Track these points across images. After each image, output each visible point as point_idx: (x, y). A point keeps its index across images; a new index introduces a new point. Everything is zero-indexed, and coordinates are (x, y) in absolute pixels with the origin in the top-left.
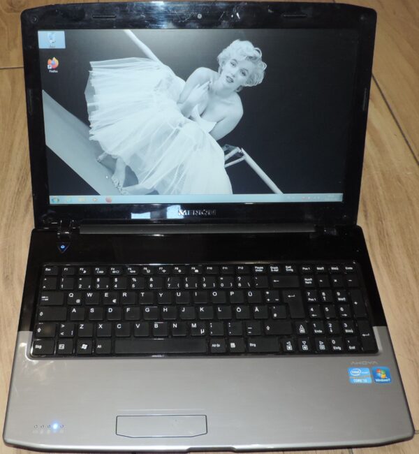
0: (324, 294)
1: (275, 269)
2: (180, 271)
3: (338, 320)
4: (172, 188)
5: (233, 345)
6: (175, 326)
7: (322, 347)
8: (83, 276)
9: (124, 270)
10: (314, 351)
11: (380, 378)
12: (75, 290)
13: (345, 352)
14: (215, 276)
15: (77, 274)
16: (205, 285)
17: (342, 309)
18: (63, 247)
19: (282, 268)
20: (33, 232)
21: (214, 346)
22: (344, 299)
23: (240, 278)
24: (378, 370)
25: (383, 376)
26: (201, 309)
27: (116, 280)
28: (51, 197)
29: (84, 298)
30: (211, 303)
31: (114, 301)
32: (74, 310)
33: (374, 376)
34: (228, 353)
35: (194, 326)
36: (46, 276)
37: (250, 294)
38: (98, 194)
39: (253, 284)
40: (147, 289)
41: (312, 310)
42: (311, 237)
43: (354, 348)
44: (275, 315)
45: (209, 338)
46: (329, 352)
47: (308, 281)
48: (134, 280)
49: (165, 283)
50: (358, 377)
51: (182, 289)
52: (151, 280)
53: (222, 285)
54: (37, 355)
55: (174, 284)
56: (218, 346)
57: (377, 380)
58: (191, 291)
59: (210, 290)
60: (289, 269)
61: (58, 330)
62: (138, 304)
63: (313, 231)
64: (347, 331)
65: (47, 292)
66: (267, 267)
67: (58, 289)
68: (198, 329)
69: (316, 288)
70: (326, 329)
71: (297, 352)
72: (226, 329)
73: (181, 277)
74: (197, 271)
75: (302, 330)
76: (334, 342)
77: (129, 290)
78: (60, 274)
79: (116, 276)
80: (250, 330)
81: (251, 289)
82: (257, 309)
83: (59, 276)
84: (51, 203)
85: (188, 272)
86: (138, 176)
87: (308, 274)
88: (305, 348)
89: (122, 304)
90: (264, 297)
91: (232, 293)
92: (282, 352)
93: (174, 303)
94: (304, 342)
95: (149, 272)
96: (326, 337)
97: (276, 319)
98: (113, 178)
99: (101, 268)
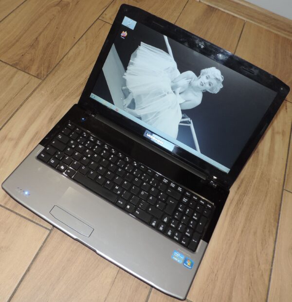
0: (188, 210)
1: (173, 185)
2: (128, 160)
3: (187, 226)
4: (149, 120)
5: (128, 207)
6: (108, 182)
7: (169, 233)
8: (83, 136)
9: (103, 145)
10: (164, 233)
11: (187, 264)
12: (75, 140)
13: (179, 242)
14: (143, 172)
15: (81, 134)
16: (135, 173)
17: (192, 222)
18: (83, 119)
19: (177, 187)
20: (75, 105)
21: (119, 202)
22: (196, 218)
23: (153, 179)
24: (189, 260)
25: (189, 264)
26: (125, 182)
27: (96, 147)
28: (92, 94)
29: (77, 146)
30: (132, 182)
31: (89, 156)
32: (69, 149)
33: (185, 261)
34: (123, 208)
35: (117, 188)
36: (67, 128)
37: (153, 189)
38: (114, 104)
39: (157, 186)
40: (107, 159)
41: (177, 214)
42: (201, 181)
43: (184, 243)
44: (158, 206)
45: (119, 197)
46: (171, 237)
47: (185, 200)
48: (104, 152)
49: (117, 161)
50: (176, 257)
51: (123, 169)
52: (112, 156)
53: (143, 178)
54: (39, 158)
55: (121, 164)
56: (121, 203)
57: (185, 264)
58: (127, 172)
59: (135, 176)
60: (180, 189)
61: (56, 153)
62: (99, 163)
63: (205, 179)
64: (187, 233)
65: (62, 134)
66: (169, 182)
67: (68, 136)
68: (117, 190)
69: (186, 206)
70: (177, 226)
71: (156, 228)
72: (130, 198)
73: (127, 163)
74: (136, 165)
75: (165, 220)
76: (177, 234)
77: (99, 154)
78: (74, 130)
79: (98, 145)
80: (141, 205)
81: (155, 187)
82: (151, 198)
83: (73, 131)
84: (91, 96)
85: (131, 163)
86: (136, 106)
87: (187, 197)
88: (161, 229)
89: (91, 159)
90: (159, 194)
91: (145, 184)
92: (149, 224)
93: (115, 172)
94: (162, 226)
95: (114, 152)
96: (175, 230)
97: (157, 208)
98: (124, 100)
99: (93, 138)
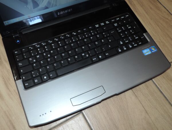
0: (123, 28)
1: (103, 24)
2: (69, 36)
3: (132, 35)
4: (53, 4)
5: (100, 57)
6: (76, 57)
7: (131, 47)
8: (32, 50)
9: (47, 42)
10: (128, 49)
11: (153, 50)
12: (31, 57)
13: (139, 45)
14: (82, 33)
15: (29, 50)
16: (80, 38)
17: (131, 31)
18: (18, 41)
19: (105, 23)
20: (3, 39)
21: (94, 59)
22: (130, 27)
23: (92, 31)
24: (151, 48)
25: (154, 49)
26: (83, 47)
27: (46, 47)
28: (4, 22)
29: (36, 59)
30: (85, 44)
31: (49, 56)
32: (34, 65)
33: (151, 50)
34: (99, 60)
35: (83, 54)
36: (17, 55)
37: (98, 36)
38: (24, 15)
39: (97, 32)
40: (60, 47)
41: (121, 34)
42: (110, 9)
43: (141, 43)
44: (110, 41)
45: (91, 57)
46: (133, 47)
47: (116, 25)
48: (53, 45)
49: (65, 42)
50: (147, 53)
51: (73, 42)
52: (59, 43)
53: (87, 36)
54: (26, 88)
55: (69, 41)
56: (95, 59)
57: (153, 51)
58: (76, 41)
59: (83, 39)
60: (107, 22)
61: (32, 75)
62: (59, 53)
63: (109, 6)
64: (136, 38)
65: (20, 61)
66: (100, 25)
67: (24, 59)
68: (85, 55)
69: (119, 26)
70: (129, 40)
71: (123, 51)
72: (95, 52)
73: (70, 37)
74: (75, 34)
75: (121, 43)
76: (133, 43)
77: (52, 49)
79: (45, 46)
80: (104, 49)
81: (98, 34)
82: (103, 41)
83: (22, 53)
84: (5, 25)
85: (72, 35)
87: (115, 22)
88: (125, 49)
89: (52, 56)
90: (103, 35)
91: (91, 38)
92: (119, 53)
93: (72, 49)
94: (124, 47)
95: (57, 40)
96: (130, 42)
98: (28, 6)
99: (38, 45)
